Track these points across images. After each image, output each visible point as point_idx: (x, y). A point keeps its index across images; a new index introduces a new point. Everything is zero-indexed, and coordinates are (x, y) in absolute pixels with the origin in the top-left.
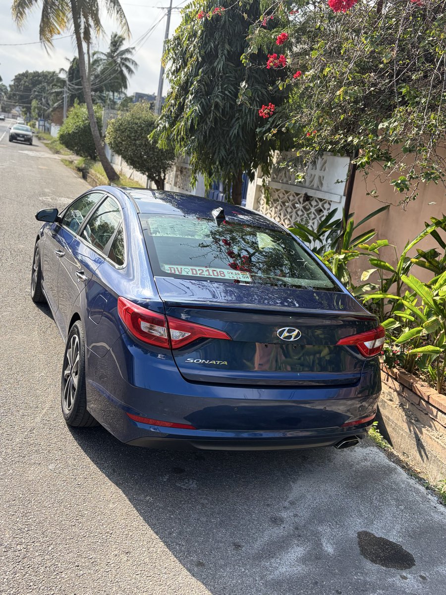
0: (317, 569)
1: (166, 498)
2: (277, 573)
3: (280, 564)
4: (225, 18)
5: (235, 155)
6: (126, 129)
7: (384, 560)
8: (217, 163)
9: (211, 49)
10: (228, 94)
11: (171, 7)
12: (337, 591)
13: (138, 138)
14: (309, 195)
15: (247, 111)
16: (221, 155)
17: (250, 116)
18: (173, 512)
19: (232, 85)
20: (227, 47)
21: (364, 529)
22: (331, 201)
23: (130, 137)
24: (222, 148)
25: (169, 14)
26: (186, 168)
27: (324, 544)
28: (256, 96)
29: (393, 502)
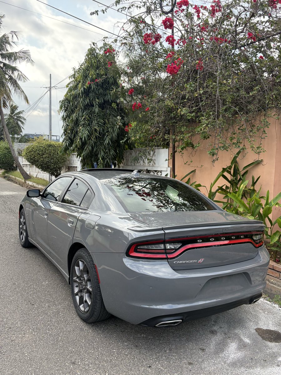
0: (248, 352)
1: (152, 333)
2: (230, 358)
3: (229, 353)
4: (94, 87)
5: (109, 154)
6: (36, 150)
7: (275, 340)
8: (100, 159)
9: (88, 102)
10: (101, 124)
11: (51, 86)
12: (264, 360)
13: (44, 154)
14: (149, 169)
15: (112, 131)
16: (102, 155)
17: (114, 133)
18: (160, 340)
19: (101, 119)
20: (97, 100)
21: (256, 327)
22: (162, 171)
23: (39, 154)
24: (101, 151)
25: (50, 90)
26: (71, 167)
27: (243, 339)
28: (115, 123)
29: (261, 311)
